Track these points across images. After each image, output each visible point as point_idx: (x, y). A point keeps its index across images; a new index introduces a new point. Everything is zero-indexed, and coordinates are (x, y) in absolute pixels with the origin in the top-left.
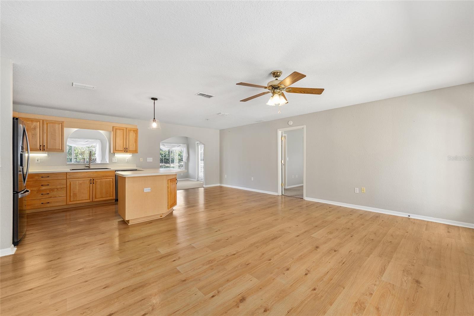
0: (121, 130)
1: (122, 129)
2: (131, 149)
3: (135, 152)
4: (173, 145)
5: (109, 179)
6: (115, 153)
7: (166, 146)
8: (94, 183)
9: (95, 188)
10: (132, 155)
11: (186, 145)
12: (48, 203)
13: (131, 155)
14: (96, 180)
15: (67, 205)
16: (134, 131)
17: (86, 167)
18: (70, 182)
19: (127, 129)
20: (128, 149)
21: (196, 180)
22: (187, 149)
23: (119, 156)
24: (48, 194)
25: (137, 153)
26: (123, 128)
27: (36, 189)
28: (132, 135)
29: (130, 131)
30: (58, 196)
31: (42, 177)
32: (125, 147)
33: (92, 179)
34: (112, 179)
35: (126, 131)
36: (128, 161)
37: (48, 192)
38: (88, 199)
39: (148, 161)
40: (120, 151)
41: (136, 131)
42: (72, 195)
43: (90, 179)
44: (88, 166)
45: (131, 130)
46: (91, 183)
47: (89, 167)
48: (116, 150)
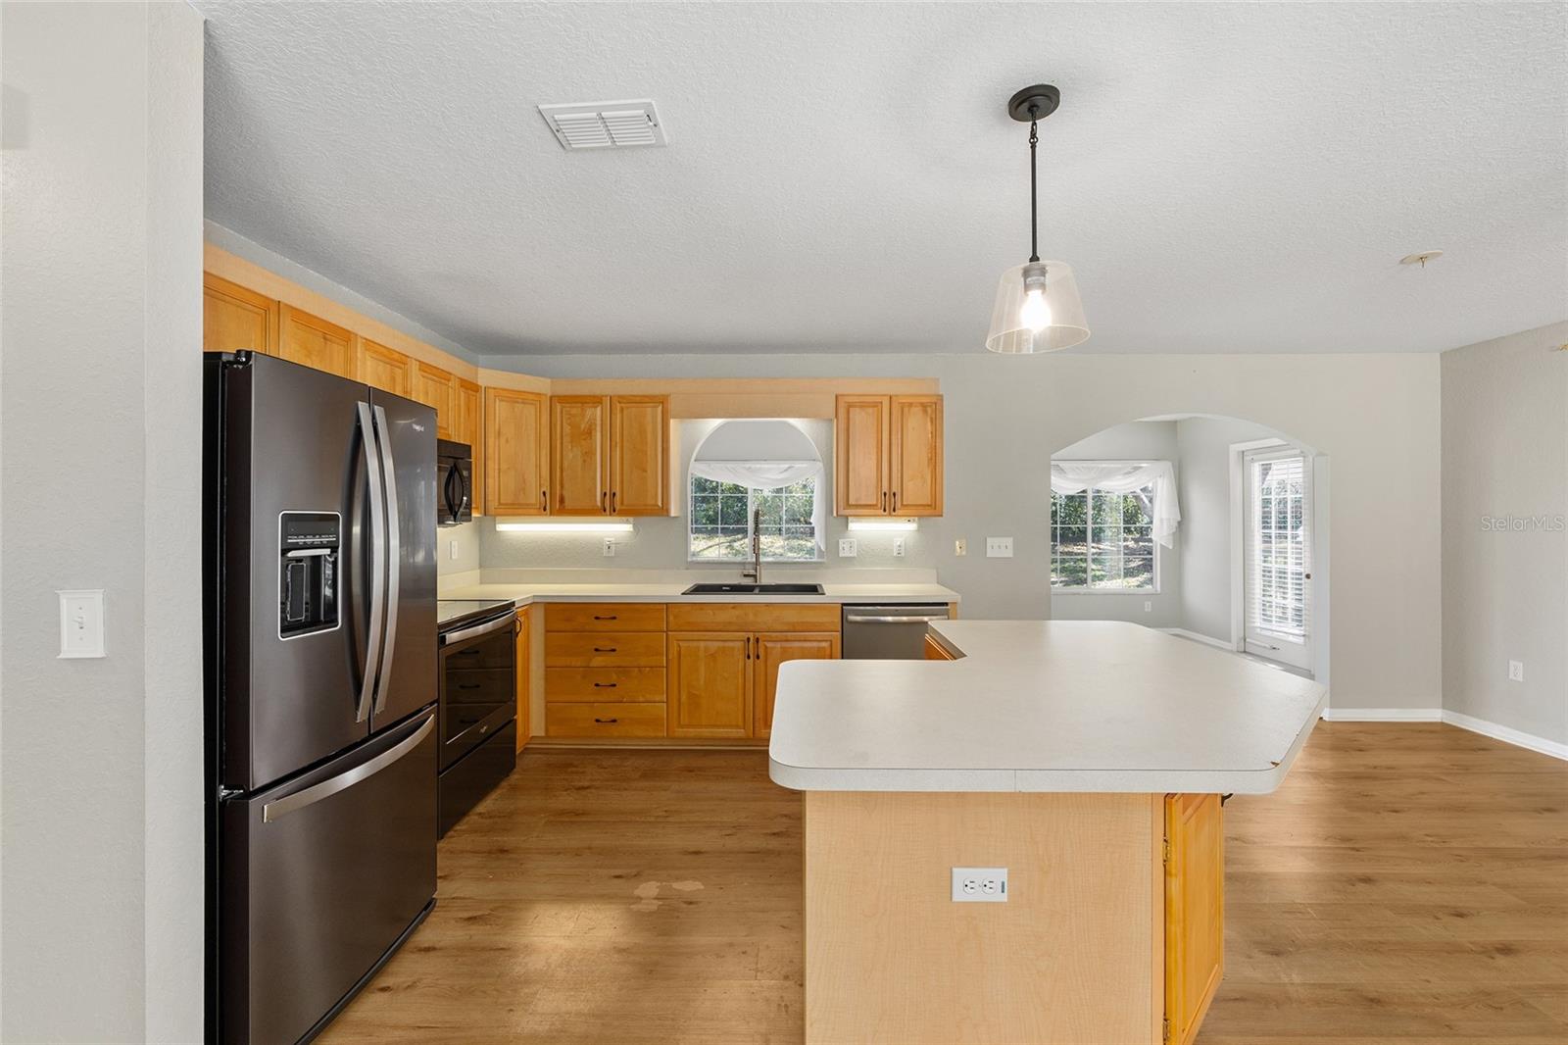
0: (870, 410)
1: (877, 405)
2: (909, 499)
3: (929, 510)
4: (1103, 469)
5: (815, 644)
6: (850, 519)
7: (1070, 476)
8: (758, 657)
9: (763, 679)
10: (919, 527)
11: (1168, 465)
12: (614, 721)
13: (912, 526)
14: (769, 645)
15: (668, 737)
16: (924, 406)
17: (745, 576)
18: (679, 646)
19: (894, 399)
20: (898, 497)
21: (1233, 646)
22: (1174, 487)
23: (867, 530)
24: (614, 685)
25: (942, 516)
26: (878, 399)
27: (579, 664)
28: (916, 427)
29: (906, 409)
30: (641, 699)
31: (597, 618)
32: (885, 489)
33: (751, 635)
34: (829, 643)
35: (892, 410)
36: (903, 554)
37: (614, 679)
38: (737, 727)
39: (989, 554)
40: (865, 510)
41: (933, 408)
42: (684, 698)
43: (745, 635)
44: (752, 572)
45: (911, 405)
46: (749, 657)
47: (755, 576)
48: (848, 505)
